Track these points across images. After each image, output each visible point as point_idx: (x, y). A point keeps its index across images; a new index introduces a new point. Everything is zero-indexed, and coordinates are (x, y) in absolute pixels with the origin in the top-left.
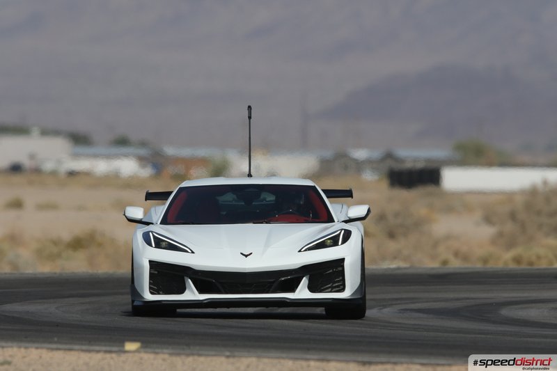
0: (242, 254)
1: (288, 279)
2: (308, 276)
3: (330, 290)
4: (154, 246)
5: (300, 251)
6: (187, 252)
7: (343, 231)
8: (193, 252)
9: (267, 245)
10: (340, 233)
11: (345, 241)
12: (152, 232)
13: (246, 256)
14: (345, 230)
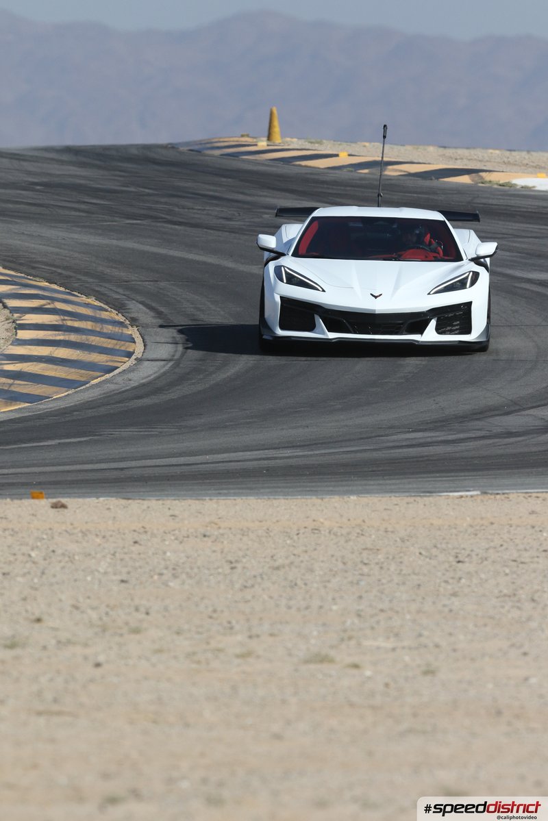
0: (371, 294)
1: (416, 322)
2: (436, 319)
3: (456, 332)
4: (285, 281)
5: (429, 294)
6: (318, 290)
7: (471, 273)
8: (324, 291)
9: (396, 288)
10: (469, 275)
11: (473, 283)
12: (284, 267)
13: (376, 297)
14: (473, 272)
